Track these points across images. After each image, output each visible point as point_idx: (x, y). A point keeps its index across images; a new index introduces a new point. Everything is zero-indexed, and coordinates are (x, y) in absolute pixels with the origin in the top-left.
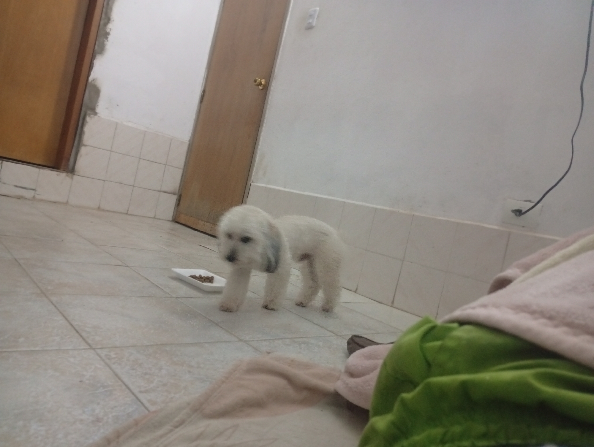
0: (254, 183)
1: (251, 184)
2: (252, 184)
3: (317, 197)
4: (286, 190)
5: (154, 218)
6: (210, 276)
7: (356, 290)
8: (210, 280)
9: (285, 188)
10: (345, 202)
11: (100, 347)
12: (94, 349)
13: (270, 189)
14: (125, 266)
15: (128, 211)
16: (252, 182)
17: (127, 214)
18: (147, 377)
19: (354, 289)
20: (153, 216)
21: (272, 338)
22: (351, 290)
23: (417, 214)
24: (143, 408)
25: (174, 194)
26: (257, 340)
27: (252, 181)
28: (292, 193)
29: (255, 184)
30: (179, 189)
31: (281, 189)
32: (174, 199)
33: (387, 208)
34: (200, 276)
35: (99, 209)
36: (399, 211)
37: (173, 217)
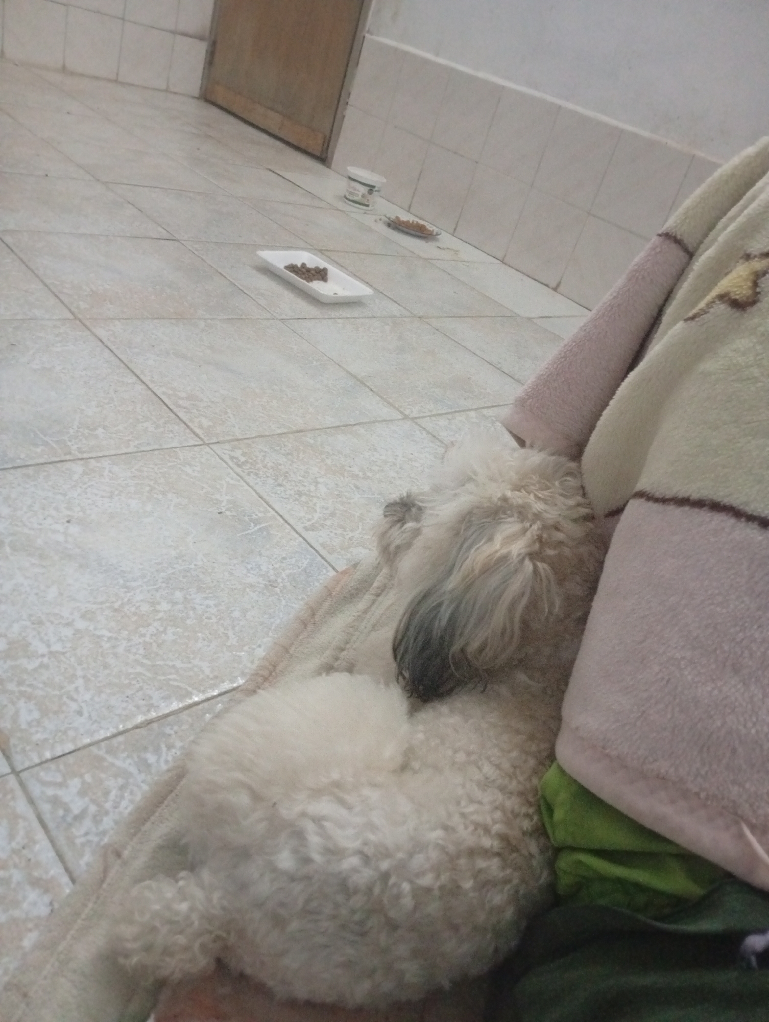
0: (372, 34)
1: (364, 37)
2: (367, 35)
3: (503, 87)
4: (441, 61)
5: (167, 90)
6: (322, 267)
7: (558, 285)
8: (321, 274)
9: (437, 55)
10: (560, 107)
11: (215, 440)
12: (208, 445)
13: (406, 53)
14: (174, 240)
15: (117, 74)
16: (368, 32)
17: (116, 81)
18: (303, 499)
19: (553, 284)
20: (164, 87)
21: (450, 411)
22: (547, 285)
23: (700, 154)
24: (319, 558)
25: (201, 38)
26: (428, 416)
27: (367, 29)
28: (453, 70)
29: (374, 37)
30: (212, 28)
31: (429, 56)
32: (200, 50)
33: (646, 134)
34: (303, 265)
35: (64, 70)
36: (666, 143)
37: (201, 88)
